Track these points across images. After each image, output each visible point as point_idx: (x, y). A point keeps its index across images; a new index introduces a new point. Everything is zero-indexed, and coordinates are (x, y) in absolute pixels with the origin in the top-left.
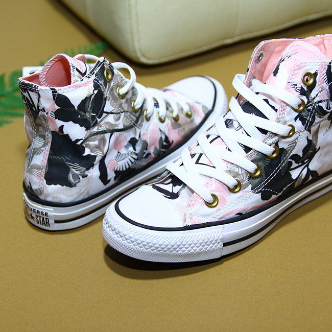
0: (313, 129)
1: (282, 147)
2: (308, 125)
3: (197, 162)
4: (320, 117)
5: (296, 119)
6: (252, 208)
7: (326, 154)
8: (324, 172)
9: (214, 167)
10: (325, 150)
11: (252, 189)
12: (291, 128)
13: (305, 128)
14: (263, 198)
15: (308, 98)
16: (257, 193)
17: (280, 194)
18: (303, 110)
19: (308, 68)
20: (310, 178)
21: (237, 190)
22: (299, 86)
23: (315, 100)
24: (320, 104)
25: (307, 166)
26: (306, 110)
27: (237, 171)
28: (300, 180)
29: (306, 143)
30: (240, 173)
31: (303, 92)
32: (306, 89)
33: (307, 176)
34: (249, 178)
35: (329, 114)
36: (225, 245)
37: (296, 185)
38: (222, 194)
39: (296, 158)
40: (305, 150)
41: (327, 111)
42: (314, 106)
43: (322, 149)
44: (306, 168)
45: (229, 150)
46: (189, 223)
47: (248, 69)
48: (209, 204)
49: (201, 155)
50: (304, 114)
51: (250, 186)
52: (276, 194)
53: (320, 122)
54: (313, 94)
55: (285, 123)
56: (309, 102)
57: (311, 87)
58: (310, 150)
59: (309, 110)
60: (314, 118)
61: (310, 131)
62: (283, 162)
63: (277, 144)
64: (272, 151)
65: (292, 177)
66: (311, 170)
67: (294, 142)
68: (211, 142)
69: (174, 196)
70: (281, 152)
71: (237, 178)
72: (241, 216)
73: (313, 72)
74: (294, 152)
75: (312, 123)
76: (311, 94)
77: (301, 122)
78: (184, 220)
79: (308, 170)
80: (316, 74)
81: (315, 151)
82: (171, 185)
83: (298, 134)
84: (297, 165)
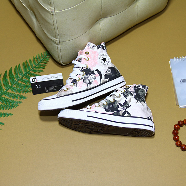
0: (128, 98)
4: (131, 95)
12: (119, 95)
17: (113, 112)
24: (131, 92)
25: (126, 109)
26: (125, 92)
28: (122, 111)
33: (125, 112)
39: (121, 105)
41: (133, 94)
43: (132, 106)
53: (131, 97)
58: (127, 105)
62: (116, 104)
63: (114, 99)
64: (112, 101)
65: (119, 110)
66: (127, 111)
67: (120, 100)
70: (115, 101)
75: (127, 96)
81: (129, 106)
83: (121, 98)
84: (121, 107)
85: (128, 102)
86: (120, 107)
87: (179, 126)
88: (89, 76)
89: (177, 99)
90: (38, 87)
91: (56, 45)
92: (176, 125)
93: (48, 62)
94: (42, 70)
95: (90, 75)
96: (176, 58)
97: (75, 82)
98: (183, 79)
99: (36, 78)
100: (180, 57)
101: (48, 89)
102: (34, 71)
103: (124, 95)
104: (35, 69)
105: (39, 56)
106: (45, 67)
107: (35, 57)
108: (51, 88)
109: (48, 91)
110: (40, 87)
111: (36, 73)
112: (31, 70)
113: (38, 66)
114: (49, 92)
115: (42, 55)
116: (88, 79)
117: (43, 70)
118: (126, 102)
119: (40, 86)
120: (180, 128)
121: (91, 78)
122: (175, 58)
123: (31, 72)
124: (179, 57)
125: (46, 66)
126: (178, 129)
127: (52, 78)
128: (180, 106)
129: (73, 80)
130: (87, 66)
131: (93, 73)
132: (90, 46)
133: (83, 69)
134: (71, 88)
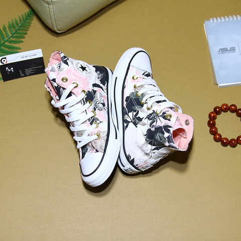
0: (146, 120)
1: (144, 106)
5: (153, 111)
13: (148, 115)
14: (127, 97)
23: (158, 119)
24: (155, 122)
31: (164, 113)
33: (127, 122)
44: (131, 121)
54: (161, 118)
56: (159, 116)
57: (164, 117)
58: (138, 121)
59: (155, 116)
62: (137, 107)
65: (130, 113)
66: (129, 124)
67: (144, 111)
73: (171, 119)
74: (140, 112)
75: (149, 119)
85: (141, 122)
86: (135, 113)
87: (215, 114)
89: (215, 76)
90: (9, 70)
91: (47, 5)
92: (212, 113)
93: (29, 29)
94: (21, 40)
95: (95, 97)
96: (213, 20)
97: (94, 120)
98: (222, 48)
99: (5, 58)
100: (219, 18)
101: (24, 72)
102: (11, 42)
103: (151, 114)
104: (11, 39)
105: (16, 21)
106: (26, 36)
107: (11, 22)
108: (28, 71)
109: (23, 75)
110: (12, 71)
111: (14, 45)
112: (7, 40)
113: (15, 35)
114: (25, 76)
115: (20, 19)
116: (99, 103)
117: (23, 40)
118: (140, 119)
119: (12, 68)
120: (218, 116)
121: (99, 99)
122: (211, 19)
123: (6, 43)
124: (216, 18)
125: (26, 34)
126: (215, 118)
127: (28, 57)
128: (219, 85)
129: (89, 120)
130: (84, 91)
131: (95, 92)
132: (56, 69)
133: (84, 99)
134: (100, 130)
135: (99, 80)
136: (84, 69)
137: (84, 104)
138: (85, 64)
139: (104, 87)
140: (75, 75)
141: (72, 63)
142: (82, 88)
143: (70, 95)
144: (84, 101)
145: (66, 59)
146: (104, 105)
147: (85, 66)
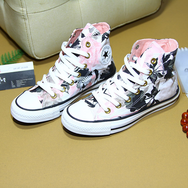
0: (156, 83)
1: (141, 90)
2: (154, 81)
3: (104, 93)
4: (160, 77)
5: (148, 78)
6: (126, 115)
7: (163, 93)
8: (162, 100)
9: (111, 96)
10: (163, 91)
11: (126, 107)
12: (145, 82)
13: (152, 82)
14: (131, 111)
15: (153, 69)
16: (128, 109)
17: (140, 109)
18: (151, 75)
19: (154, 56)
20: (155, 103)
21: (119, 107)
22: (149, 64)
23: (157, 70)
24: (159, 72)
25: (154, 98)
26: (152, 74)
27: (120, 99)
28: (150, 103)
29: (153, 88)
30: (121, 100)
31: (151, 67)
32: (152, 65)
33: (153, 102)
34: (125, 103)
35: (164, 76)
36: (112, 130)
37: (148, 106)
38: (113, 108)
39: (148, 95)
40: (152, 91)
41: (163, 75)
42: (156, 73)
43: (161, 91)
44: (153, 99)
45: (117, 89)
46: (96, 120)
47: (131, 53)
48: (106, 112)
49: (106, 89)
50: (151, 76)
51: (125, 106)
52: (138, 109)
53: (160, 80)
54: (156, 68)
55: (143, 80)
56: (154, 71)
57: (155, 65)
58: (155, 91)
59: (154, 75)
60: (157, 78)
61: (155, 84)
62: (142, 96)
63: (139, 89)
64: (136, 92)
65: (146, 102)
66: (155, 99)
67: (147, 88)
68: (111, 84)
69: (93, 106)
70: (141, 92)
71: (120, 102)
72: (121, 118)
73: (156, 58)
74: (147, 92)
75: (155, 80)
76: (155, 68)
77: (150, 80)
78: (95, 118)
79: (154, 99)
80: (157, 59)
81: (158, 92)
82: (93, 101)
83: (149, 85)
84: (149, 97)
86: (147, 97)
88: (85, 79)
91: (24, 20)
95: (86, 77)
97: (66, 86)
116: (82, 82)
121: (86, 81)
127: (20, 68)
129: (64, 82)
130: (86, 66)
131: (91, 74)
132: (93, 33)
133: (79, 69)
134: (61, 95)
135: (103, 72)
136: (106, 55)
137: (76, 71)
138: (110, 54)
139: (99, 79)
140: (96, 51)
141: (106, 44)
142: (88, 63)
143: (77, 55)
144: (78, 69)
145: (107, 37)
146: (84, 87)
147: (108, 55)
